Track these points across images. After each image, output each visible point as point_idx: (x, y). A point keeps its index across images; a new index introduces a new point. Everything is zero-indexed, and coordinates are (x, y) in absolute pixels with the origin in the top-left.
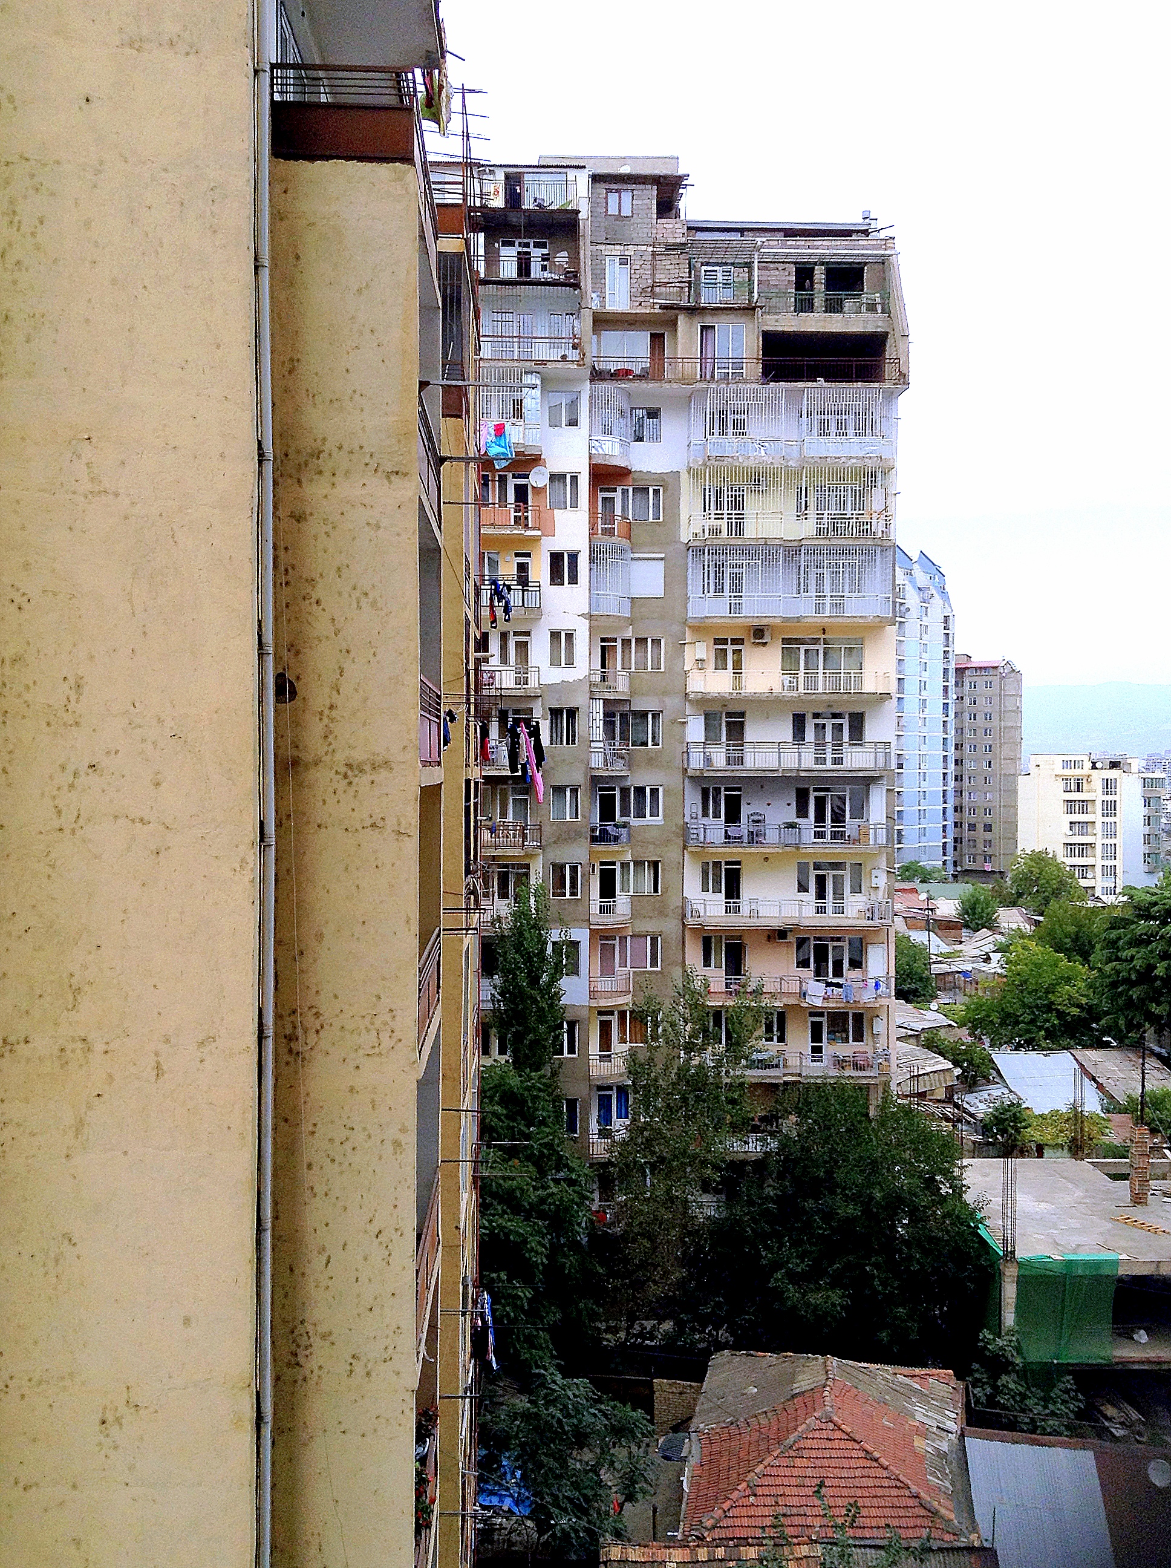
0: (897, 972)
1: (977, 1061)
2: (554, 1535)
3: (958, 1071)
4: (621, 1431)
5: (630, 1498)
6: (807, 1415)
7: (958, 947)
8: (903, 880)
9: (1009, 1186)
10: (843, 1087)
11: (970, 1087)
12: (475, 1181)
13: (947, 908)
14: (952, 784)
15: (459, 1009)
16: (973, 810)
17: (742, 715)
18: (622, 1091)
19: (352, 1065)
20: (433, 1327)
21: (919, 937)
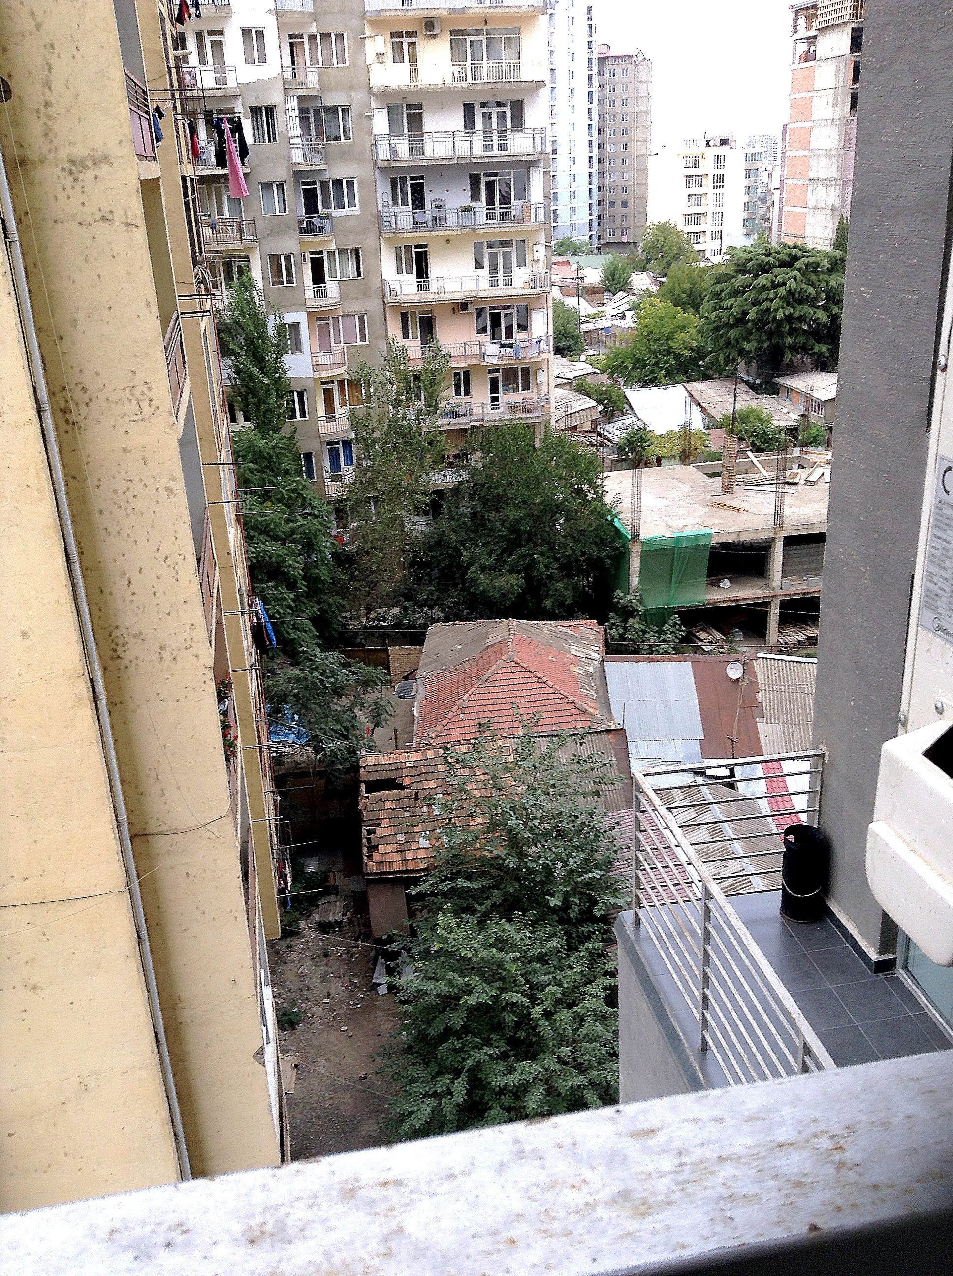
0: (554, 333)
1: (614, 398)
2: (325, 755)
3: (600, 408)
4: (368, 683)
5: (377, 725)
6: (497, 659)
7: (601, 309)
8: (558, 255)
9: (636, 490)
10: (515, 427)
11: (609, 419)
12: (238, 520)
13: (593, 276)
14: (596, 166)
15: (205, 383)
16: (612, 189)
17: (420, 106)
18: (347, 444)
19: (121, 431)
20: (219, 624)
21: (571, 302)
